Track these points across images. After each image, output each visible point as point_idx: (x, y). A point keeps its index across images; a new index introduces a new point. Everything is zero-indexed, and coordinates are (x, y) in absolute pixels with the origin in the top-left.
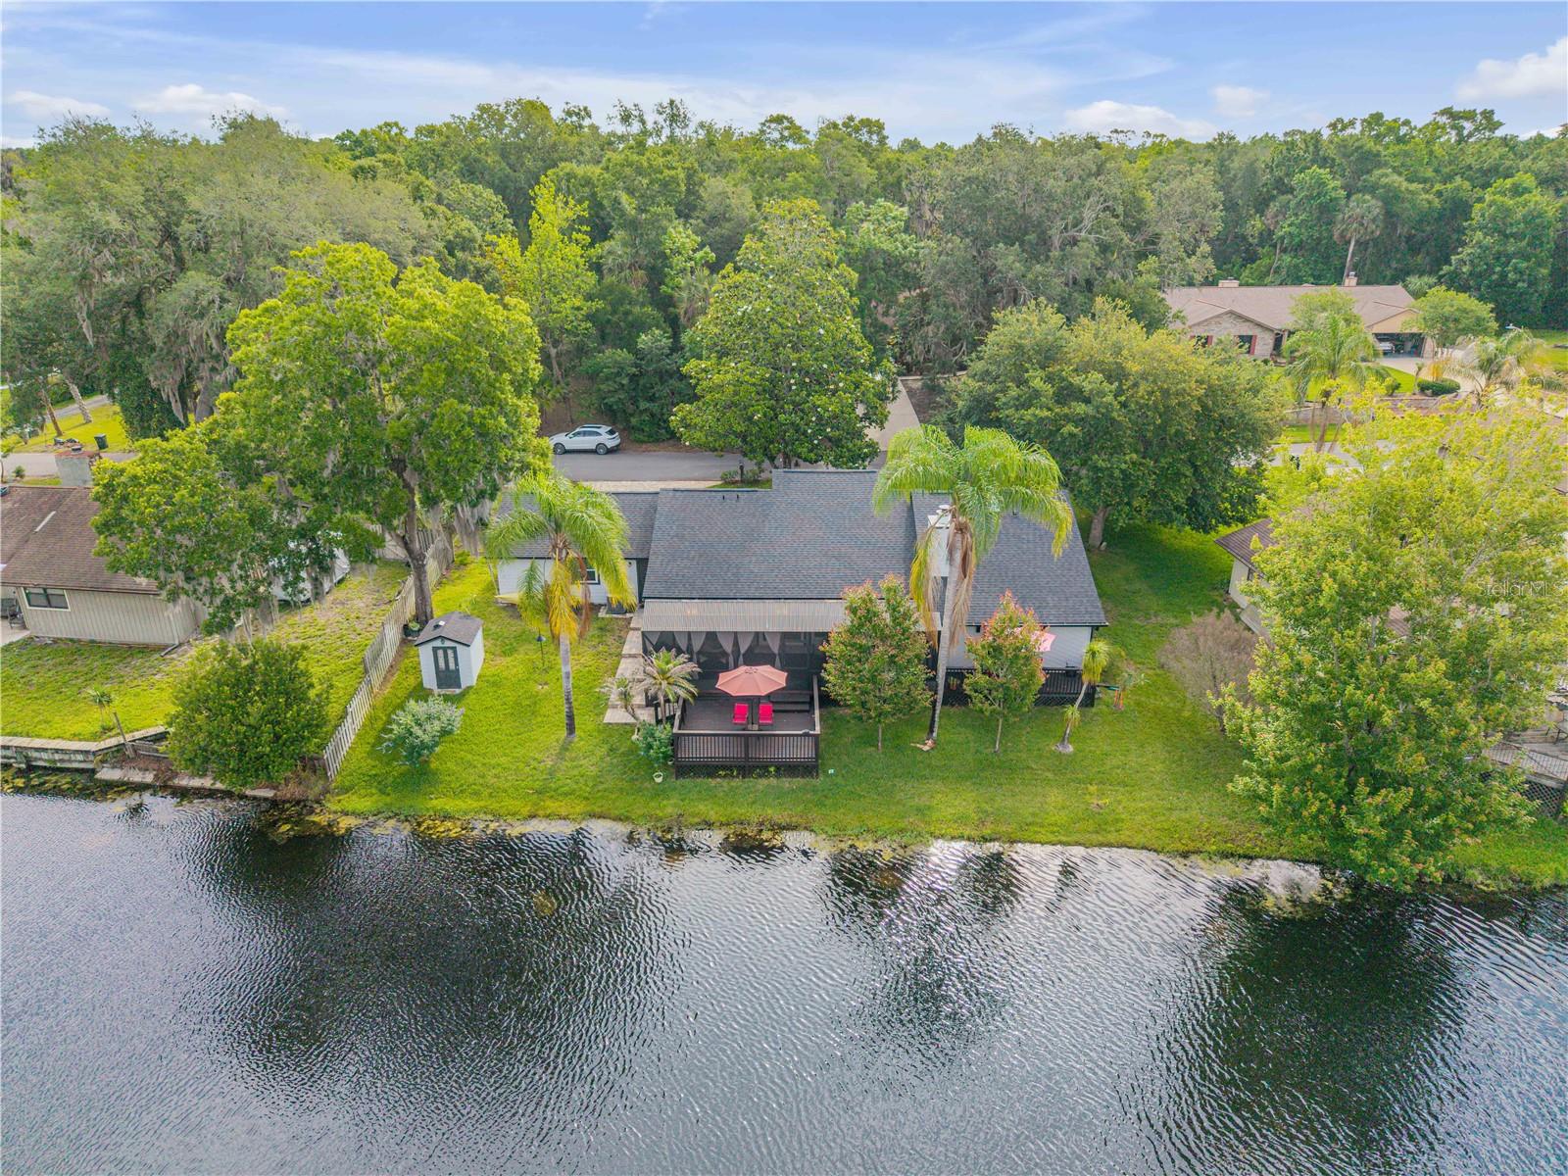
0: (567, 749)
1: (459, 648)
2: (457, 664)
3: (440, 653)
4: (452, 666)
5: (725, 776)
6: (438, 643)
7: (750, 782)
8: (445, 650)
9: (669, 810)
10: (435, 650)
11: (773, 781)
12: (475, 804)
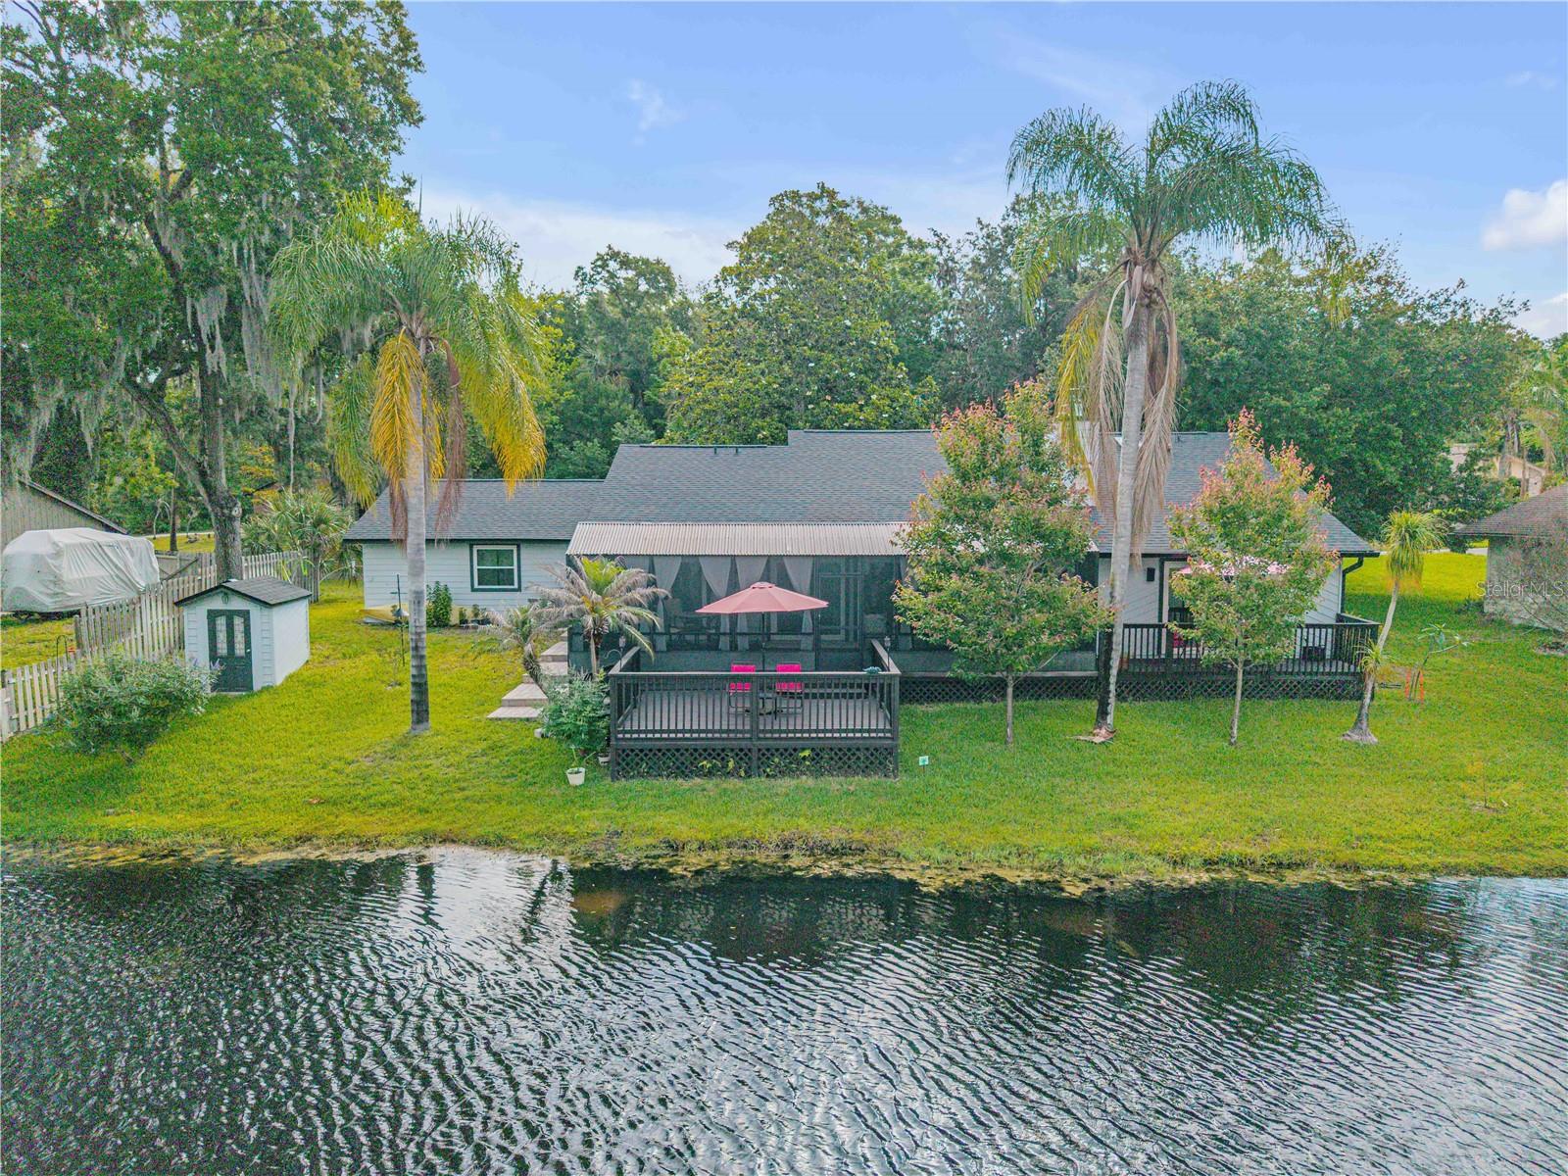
0: (405, 745)
1: (255, 611)
2: (248, 644)
3: (221, 622)
4: (240, 650)
5: (710, 774)
6: (217, 603)
7: (758, 783)
8: (230, 615)
9: (592, 825)
10: (213, 615)
11: (807, 781)
12: (193, 821)
